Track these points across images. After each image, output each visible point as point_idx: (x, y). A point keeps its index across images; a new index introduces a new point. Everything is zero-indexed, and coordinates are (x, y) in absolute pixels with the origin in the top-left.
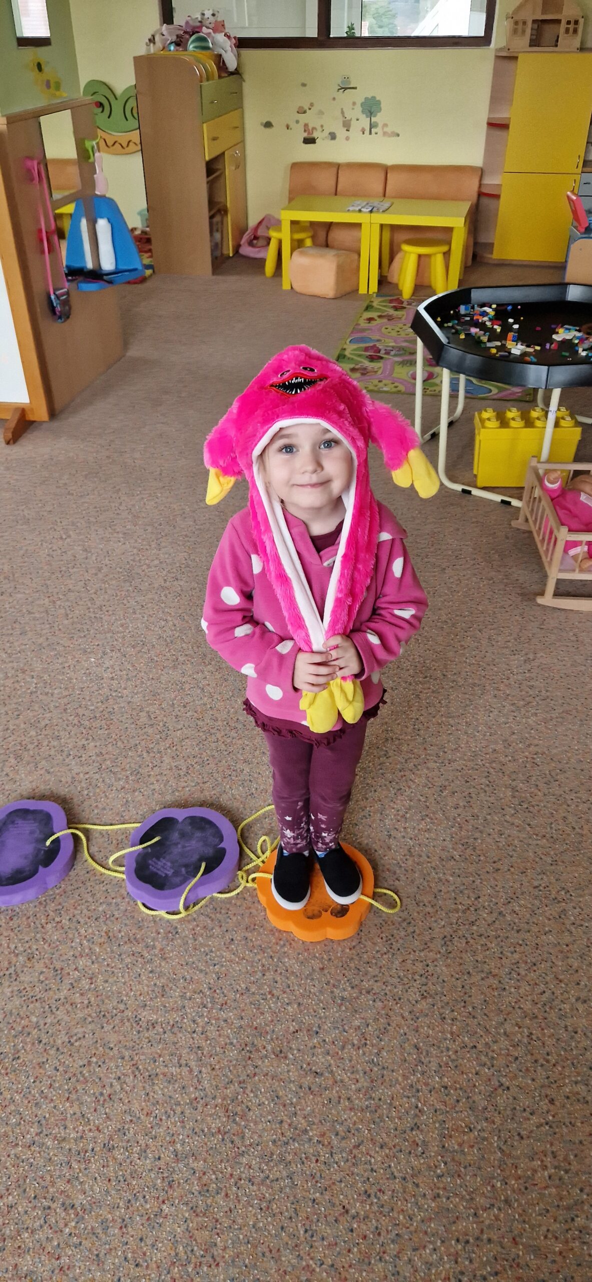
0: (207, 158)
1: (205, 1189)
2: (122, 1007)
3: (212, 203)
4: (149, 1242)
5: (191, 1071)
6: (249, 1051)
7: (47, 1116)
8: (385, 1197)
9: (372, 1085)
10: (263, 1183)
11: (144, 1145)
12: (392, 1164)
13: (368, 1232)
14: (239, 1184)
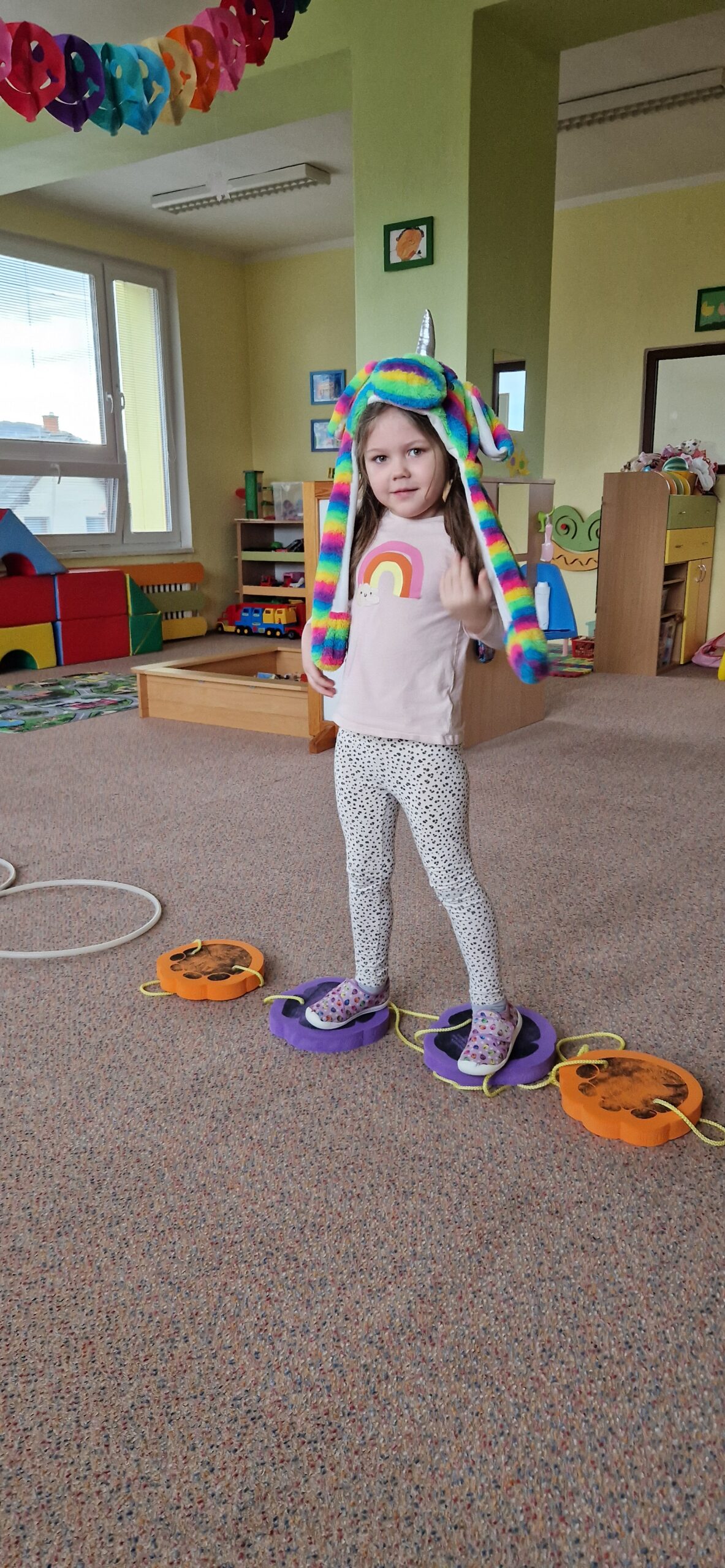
0: (666, 562)
1: (437, 1286)
2: (391, 1138)
3: (666, 608)
4: (365, 1306)
5: (450, 1199)
6: (517, 1203)
7: (292, 1192)
8: (651, 1354)
9: (661, 1265)
10: (505, 1301)
11: (382, 1239)
12: (668, 1331)
13: (620, 1374)
14: (478, 1294)
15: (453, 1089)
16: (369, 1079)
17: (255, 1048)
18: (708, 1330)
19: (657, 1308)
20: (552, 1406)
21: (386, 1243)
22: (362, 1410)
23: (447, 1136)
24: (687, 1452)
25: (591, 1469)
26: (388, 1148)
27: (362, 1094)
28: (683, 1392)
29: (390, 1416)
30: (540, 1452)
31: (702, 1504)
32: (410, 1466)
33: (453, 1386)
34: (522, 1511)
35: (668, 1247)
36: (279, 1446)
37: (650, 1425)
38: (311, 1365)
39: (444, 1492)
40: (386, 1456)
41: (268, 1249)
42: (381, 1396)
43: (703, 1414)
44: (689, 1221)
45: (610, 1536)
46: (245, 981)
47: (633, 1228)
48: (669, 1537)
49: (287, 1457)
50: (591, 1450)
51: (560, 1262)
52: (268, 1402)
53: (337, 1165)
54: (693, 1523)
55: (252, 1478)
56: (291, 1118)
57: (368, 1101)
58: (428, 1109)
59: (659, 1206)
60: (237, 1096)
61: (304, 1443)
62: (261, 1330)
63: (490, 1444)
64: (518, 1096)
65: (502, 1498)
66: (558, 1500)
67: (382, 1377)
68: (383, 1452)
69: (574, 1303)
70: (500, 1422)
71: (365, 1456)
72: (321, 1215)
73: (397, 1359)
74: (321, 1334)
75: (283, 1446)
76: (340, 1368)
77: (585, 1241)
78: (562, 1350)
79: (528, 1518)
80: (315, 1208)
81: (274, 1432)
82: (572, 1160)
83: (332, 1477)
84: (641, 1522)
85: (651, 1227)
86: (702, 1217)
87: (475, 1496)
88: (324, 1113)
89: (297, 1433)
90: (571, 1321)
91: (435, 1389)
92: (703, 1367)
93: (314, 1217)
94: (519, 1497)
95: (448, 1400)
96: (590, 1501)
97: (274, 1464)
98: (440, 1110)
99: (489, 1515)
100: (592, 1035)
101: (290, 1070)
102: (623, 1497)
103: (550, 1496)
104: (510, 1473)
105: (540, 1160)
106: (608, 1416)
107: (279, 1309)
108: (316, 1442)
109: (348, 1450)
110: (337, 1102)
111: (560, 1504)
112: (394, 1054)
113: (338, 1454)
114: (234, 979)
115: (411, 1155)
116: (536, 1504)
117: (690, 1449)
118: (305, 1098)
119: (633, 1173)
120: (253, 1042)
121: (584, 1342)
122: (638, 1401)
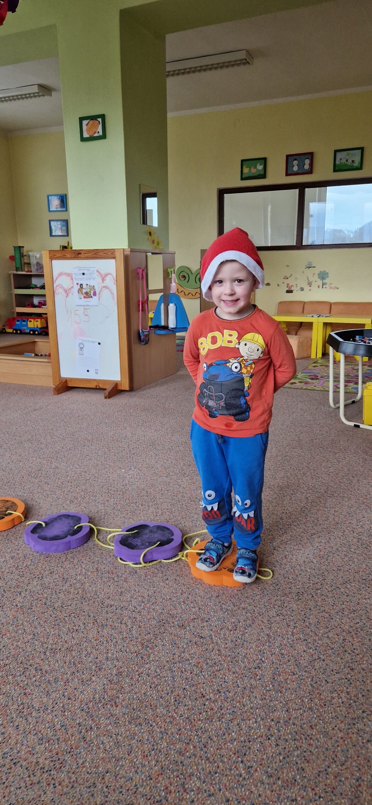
8: (230, 694)
9: (235, 647)
10: (155, 677)
11: (90, 652)
12: (238, 681)
13: (214, 707)
14: (141, 675)
15: (130, 567)
16: (84, 566)
17: (20, 555)
18: (258, 677)
19: (233, 670)
20: (179, 730)
21: (91, 654)
22: (77, 749)
23: (126, 592)
24: (248, 744)
25: (200, 761)
26: (94, 602)
27: (80, 574)
28: (246, 712)
29: (92, 749)
30: (174, 756)
31: (256, 770)
32: (103, 775)
33: (127, 727)
34: (163, 790)
35: (239, 637)
36: (29, 776)
37: (230, 731)
38: (48, 728)
39: (122, 787)
40: (90, 772)
41: (26, 666)
42: (88, 739)
43: (256, 722)
44: (249, 622)
45: (210, 796)
46: (14, 519)
47: (222, 629)
48: (240, 790)
49: (35, 781)
50: (200, 750)
51: (184, 652)
52: (23, 753)
53: (65, 615)
54: (251, 781)
55: (14, 797)
56: (40, 592)
57: (83, 578)
58: (116, 579)
59: (234, 616)
60: (9, 583)
61: (44, 772)
62: (20, 712)
63: (147, 756)
64: (163, 567)
65: (153, 785)
66: (183, 780)
67: (88, 728)
68: (89, 770)
69: (191, 673)
70: (152, 743)
71: (78, 774)
72: (56, 644)
73: (97, 717)
74: (54, 709)
75: (32, 776)
76: (64, 727)
77: (197, 639)
78: (185, 699)
79: (167, 793)
80: (52, 639)
81: (27, 769)
82: (190, 597)
83: (59, 789)
84: (225, 786)
85: (230, 628)
86: (255, 619)
87: (138, 786)
88: (58, 587)
89: (40, 767)
90: (190, 683)
91: (117, 730)
92: (256, 697)
93: (52, 645)
94: (163, 782)
95: (124, 735)
96: (199, 778)
97: (26, 787)
98: (122, 578)
99: (146, 795)
100: (201, 532)
101: (40, 565)
102: (216, 773)
103: (178, 779)
104: (157, 770)
105: (174, 599)
106: (208, 730)
107: (32, 698)
108: (50, 771)
109: (69, 772)
110: (65, 580)
111: (184, 782)
112: (97, 551)
113: (63, 775)
114: (7, 519)
115: (106, 604)
116: (171, 785)
117: (250, 741)
118: (48, 580)
119: (221, 600)
120: (19, 552)
121: (197, 693)
122: (224, 720)
